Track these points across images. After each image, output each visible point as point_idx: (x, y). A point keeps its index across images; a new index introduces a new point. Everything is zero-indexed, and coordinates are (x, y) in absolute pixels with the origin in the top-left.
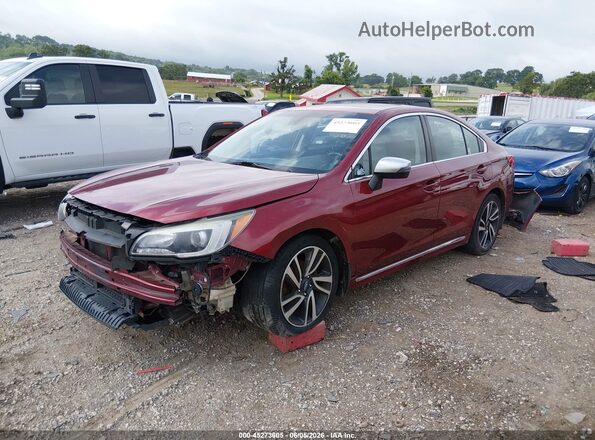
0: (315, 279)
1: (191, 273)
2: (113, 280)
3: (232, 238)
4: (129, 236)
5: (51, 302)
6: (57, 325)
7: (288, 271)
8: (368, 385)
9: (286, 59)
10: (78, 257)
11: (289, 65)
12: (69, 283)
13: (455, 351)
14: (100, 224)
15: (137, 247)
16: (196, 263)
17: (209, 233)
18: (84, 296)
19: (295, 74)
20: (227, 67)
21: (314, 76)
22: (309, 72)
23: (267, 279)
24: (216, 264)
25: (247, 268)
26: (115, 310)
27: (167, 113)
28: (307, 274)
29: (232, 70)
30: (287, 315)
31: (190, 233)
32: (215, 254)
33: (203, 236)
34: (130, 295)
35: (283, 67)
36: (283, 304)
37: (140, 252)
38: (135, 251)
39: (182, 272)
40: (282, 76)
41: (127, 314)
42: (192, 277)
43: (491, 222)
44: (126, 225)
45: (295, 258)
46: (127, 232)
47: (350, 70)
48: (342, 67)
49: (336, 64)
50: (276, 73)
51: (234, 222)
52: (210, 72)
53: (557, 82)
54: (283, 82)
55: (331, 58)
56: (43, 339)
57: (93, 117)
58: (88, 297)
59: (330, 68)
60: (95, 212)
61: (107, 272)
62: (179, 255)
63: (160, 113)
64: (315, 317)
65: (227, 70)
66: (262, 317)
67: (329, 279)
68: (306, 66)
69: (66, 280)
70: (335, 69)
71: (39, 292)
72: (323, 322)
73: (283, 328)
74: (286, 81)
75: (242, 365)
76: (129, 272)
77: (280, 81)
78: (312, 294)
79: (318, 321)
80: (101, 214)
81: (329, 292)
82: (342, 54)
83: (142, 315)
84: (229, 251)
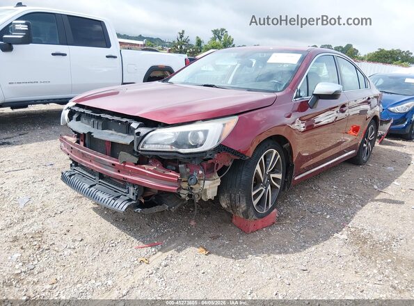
0: (272, 176)
1: (187, 167)
2: (119, 171)
3: (223, 138)
4: (138, 134)
5: (48, 193)
6: (58, 210)
7: (258, 168)
8: (323, 259)
9: (183, 31)
10: (83, 154)
11: (185, 36)
12: (70, 176)
13: (377, 233)
14: (106, 125)
15: (145, 143)
16: (194, 158)
17: (206, 132)
18: (87, 186)
19: (189, 43)
20: (141, 35)
21: (203, 45)
22: (199, 42)
23: (243, 173)
24: (210, 159)
25: (230, 164)
26: (118, 197)
27: (119, 56)
28: (268, 171)
29: (144, 38)
30: (255, 203)
31: (188, 132)
32: (209, 150)
33: (201, 135)
34: (134, 184)
35: (181, 37)
36: (253, 193)
37: (147, 147)
38: (142, 147)
39: (180, 166)
40: (181, 44)
41: (130, 200)
42: (188, 170)
43: (369, 141)
44: (134, 125)
45: (262, 157)
46: (136, 131)
47: (228, 41)
48: (222, 39)
49: (219, 37)
50: (176, 41)
51: (224, 125)
52: (128, 39)
53: (368, 55)
54: (181, 48)
55: (215, 32)
56: (48, 221)
57: (65, 55)
58: (91, 186)
59: (214, 39)
60: (102, 115)
61: (113, 165)
62: (181, 151)
63: (113, 55)
64: (270, 206)
65: (140, 38)
66: (238, 204)
67: (279, 176)
68: (198, 37)
69: (67, 174)
70: (217, 40)
71: (36, 184)
72: (275, 210)
73: (252, 213)
74: (183, 47)
75: (217, 243)
76: (136, 164)
77: (179, 47)
78: (269, 188)
79: (273, 208)
80: (109, 117)
81: (279, 187)
82: (223, 30)
83: (143, 201)
84: (221, 148)
